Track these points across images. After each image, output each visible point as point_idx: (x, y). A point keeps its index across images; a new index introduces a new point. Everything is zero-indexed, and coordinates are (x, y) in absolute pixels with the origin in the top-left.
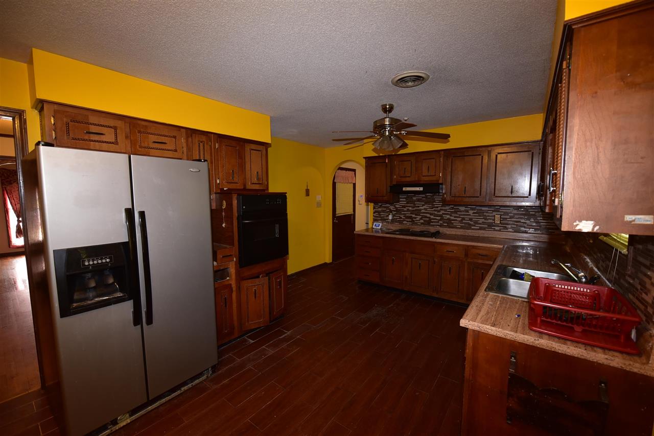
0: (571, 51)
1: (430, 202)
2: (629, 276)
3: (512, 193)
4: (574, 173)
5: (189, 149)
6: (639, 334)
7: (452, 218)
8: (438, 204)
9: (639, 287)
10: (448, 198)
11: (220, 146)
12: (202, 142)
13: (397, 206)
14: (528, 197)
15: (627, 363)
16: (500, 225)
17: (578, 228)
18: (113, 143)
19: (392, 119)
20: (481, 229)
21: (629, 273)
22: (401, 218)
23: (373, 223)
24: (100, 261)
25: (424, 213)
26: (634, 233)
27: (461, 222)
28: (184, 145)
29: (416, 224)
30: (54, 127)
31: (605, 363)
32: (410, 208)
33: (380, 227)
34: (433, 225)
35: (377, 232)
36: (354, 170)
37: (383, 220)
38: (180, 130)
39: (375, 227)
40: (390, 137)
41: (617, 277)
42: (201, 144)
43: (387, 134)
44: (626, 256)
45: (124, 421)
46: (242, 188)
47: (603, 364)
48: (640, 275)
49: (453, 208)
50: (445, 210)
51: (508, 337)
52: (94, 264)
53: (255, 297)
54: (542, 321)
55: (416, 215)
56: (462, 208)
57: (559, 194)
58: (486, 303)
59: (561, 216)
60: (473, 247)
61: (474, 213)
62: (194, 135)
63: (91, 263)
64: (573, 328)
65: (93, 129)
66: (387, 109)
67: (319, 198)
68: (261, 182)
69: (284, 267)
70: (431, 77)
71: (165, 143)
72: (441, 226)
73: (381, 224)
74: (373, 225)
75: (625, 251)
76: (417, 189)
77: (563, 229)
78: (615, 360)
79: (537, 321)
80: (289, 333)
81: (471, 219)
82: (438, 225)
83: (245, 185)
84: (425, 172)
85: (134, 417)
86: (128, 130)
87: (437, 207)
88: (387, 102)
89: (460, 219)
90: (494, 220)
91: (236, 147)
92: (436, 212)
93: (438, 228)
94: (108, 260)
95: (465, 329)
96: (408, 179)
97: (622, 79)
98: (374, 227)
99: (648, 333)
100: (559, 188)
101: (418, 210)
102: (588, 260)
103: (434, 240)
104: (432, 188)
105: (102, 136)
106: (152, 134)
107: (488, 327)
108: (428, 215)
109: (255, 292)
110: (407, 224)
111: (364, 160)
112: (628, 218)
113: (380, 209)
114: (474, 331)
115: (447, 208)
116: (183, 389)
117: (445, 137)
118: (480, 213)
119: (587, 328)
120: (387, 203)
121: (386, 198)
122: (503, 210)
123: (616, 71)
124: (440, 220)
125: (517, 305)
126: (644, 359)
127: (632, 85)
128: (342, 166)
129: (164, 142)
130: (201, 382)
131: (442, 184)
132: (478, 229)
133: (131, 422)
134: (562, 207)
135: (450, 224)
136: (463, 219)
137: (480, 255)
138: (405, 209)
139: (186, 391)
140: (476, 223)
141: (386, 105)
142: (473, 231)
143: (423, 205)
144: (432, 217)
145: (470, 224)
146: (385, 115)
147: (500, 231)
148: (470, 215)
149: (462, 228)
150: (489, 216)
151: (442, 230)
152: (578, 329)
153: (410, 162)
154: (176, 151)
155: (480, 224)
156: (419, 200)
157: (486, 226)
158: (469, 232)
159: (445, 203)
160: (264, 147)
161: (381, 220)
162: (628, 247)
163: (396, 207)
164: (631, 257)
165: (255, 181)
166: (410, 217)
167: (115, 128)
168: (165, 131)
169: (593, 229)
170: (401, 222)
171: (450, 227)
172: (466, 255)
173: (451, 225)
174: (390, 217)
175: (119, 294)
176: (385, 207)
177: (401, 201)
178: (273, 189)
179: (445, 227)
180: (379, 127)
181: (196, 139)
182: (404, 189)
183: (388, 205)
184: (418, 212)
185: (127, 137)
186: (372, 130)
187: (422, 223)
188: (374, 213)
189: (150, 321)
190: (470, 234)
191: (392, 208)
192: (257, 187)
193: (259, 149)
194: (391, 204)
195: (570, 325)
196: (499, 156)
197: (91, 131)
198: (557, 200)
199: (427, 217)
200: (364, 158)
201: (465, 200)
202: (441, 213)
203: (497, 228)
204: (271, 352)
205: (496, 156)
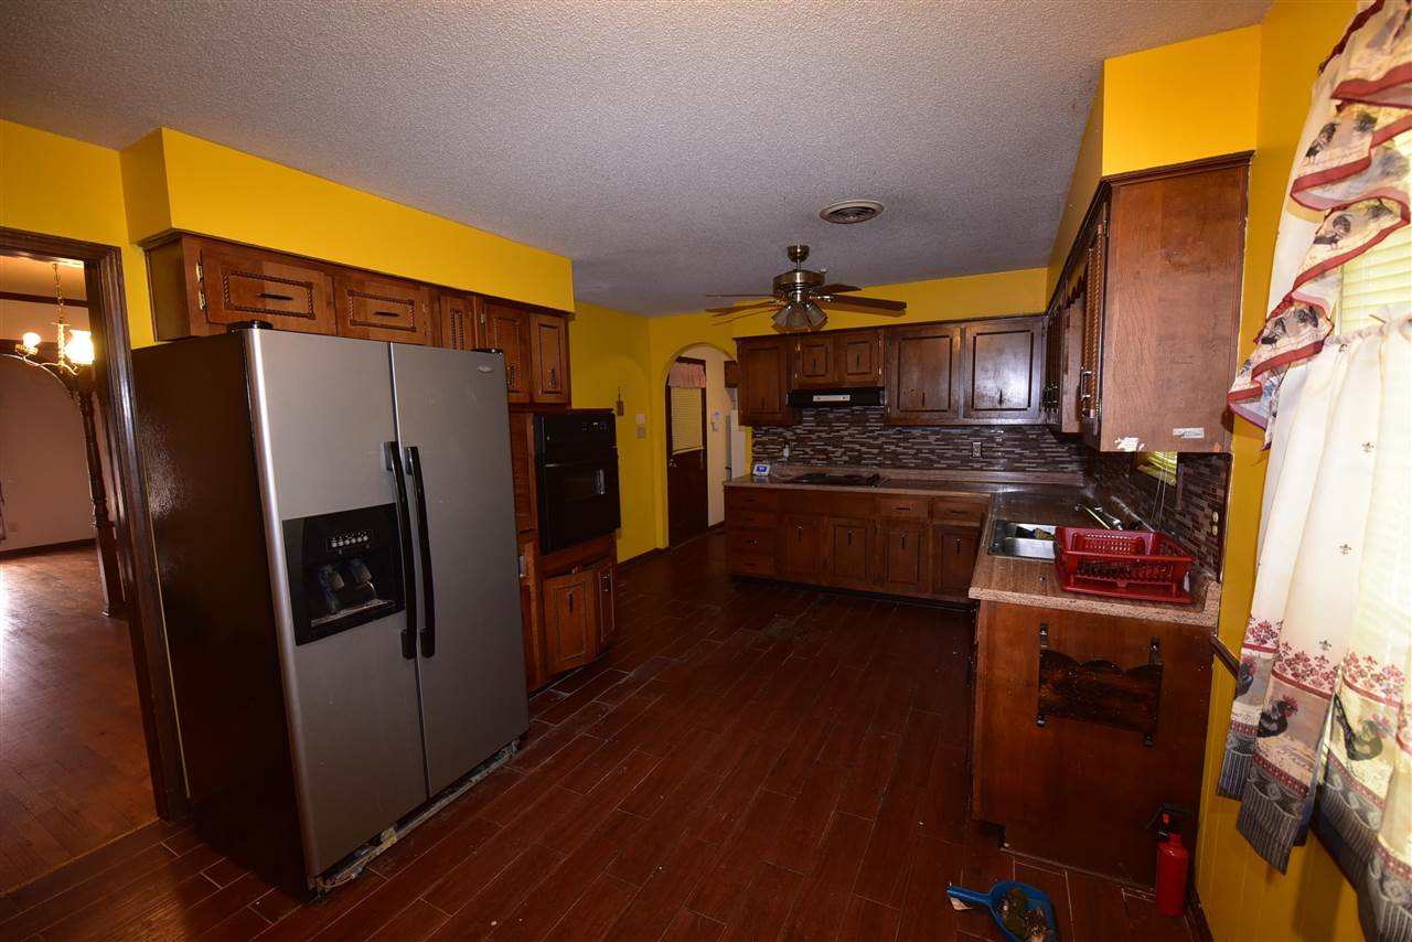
0: (1108, 214)
1: (860, 421)
2: (1180, 514)
3: (1000, 405)
4: (1114, 375)
5: (437, 327)
6: (1193, 581)
7: (900, 450)
8: (873, 425)
9: (1190, 524)
10: (893, 412)
11: (489, 319)
12: (457, 312)
13: (798, 431)
14: (1025, 409)
15: (1181, 613)
16: (982, 460)
17: (1119, 447)
18: (304, 316)
19: (806, 273)
20: (950, 467)
21: (1179, 509)
22: (807, 453)
23: (753, 465)
24: (354, 541)
25: (849, 442)
26: (1184, 451)
27: (915, 456)
28: (428, 319)
29: (836, 464)
30: (201, 285)
31: (1157, 619)
32: (823, 435)
33: (766, 473)
34: (867, 465)
35: (761, 481)
36: (702, 362)
37: (773, 458)
38: (418, 289)
39: (757, 473)
40: (804, 305)
41: (1164, 518)
42: (456, 316)
43: (799, 299)
44: (1175, 488)
45: (390, 838)
46: (527, 401)
47: (1154, 621)
48: (1192, 509)
49: (900, 432)
50: (887, 436)
51: (1037, 604)
52: (345, 545)
53: (571, 610)
54: (1076, 579)
55: (834, 447)
56: (918, 432)
57: (1095, 404)
58: (995, 569)
59: (1099, 433)
60: (942, 498)
61: (937, 440)
62: (443, 298)
63: (341, 544)
64: (1115, 583)
65: (272, 289)
66: (798, 255)
67: (640, 419)
68: (559, 389)
69: (611, 552)
70: (886, 209)
71: (396, 315)
72: (880, 465)
73: (768, 467)
74: (752, 469)
75: (1173, 481)
76: (840, 398)
77: (1102, 450)
78: (1167, 615)
79: (1069, 580)
80: (632, 674)
81: (932, 452)
82: (876, 464)
83: (531, 396)
84: (852, 368)
85: (404, 832)
86: (330, 289)
87: (873, 431)
88: (798, 243)
89: (912, 452)
90: (972, 450)
91: (515, 321)
92: (871, 441)
93: (876, 470)
94: (366, 538)
95: (976, 603)
96: (820, 380)
97: (1168, 257)
98: (755, 472)
99: (1202, 576)
100: (1095, 395)
101: (837, 437)
102: (1123, 505)
103: (873, 490)
104: (867, 395)
105: (286, 302)
106: (371, 297)
107: (1009, 593)
108: (857, 447)
109: (571, 599)
110: (818, 465)
111: (734, 342)
112: (1177, 432)
113: (765, 438)
114: (989, 602)
115: (891, 432)
116: (473, 779)
117: (898, 307)
118: (947, 440)
119: (1132, 581)
120: (780, 425)
121: (779, 415)
122: (986, 432)
123: (1162, 247)
124: (878, 454)
125: (1038, 568)
126: (1199, 607)
127: (1179, 266)
128: (684, 355)
129: (393, 312)
130: (502, 768)
131: (883, 389)
132: (945, 469)
133: (398, 842)
134: (1100, 421)
135: (896, 461)
136: (920, 451)
137: (954, 512)
138: (814, 437)
139: (478, 784)
140: (941, 457)
141: (796, 248)
142: (937, 472)
143: (847, 428)
144: (864, 449)
145: (931, 460)
146: (794, 265)
147: (981, 469)
148: (930, 444)
149: (917, 467)
150: (962, 444)
151: (882, 472)
152: (1122, 584)
153: (823, 349)
154: (413, 330)
155: (948, 458)
156: (838, 419)
157: (958, 462)
158: (931, 475)
159: (888, 422)
160: (563, 320)
161: (768, 458)
162: (1177, 477)
163: (796, 434)
164: (1180, 486)
165: (549, 386)
166: (824, 452)
167: (309, 286)
168: (394, 291)
169: (1137, 448)
170: (806, 462)
171: (896, 467)
172: (931, 514)
173: (898, 464)
174: (786, 452)
175: (377, 602)
176: (775, 434)
177: (806, 422)
178: (580, 401)
179: (887, 466)
180: (783, 287)
181: (448, 304)
182: (815, 399)
183: (780, 430)
184: (837, 442)
185: (328, 304)
186: (772, 293)
187: (846, 462)
188: (754, 446)
189: (429, 651)
190: (932, 478)
191: (788, 434)
192: (552, 399)
193: (554, 324)
194: (787, 427)
195: (1111, 580)
196: (978, 338)
197: (267, 292)
198: (1092, 411)
199: (853, 450)
200: (736, 339)
201: (923, 417)
202: (879, 442)
203: (976, 466)
204: (612, 707)
205: (975, 338)
